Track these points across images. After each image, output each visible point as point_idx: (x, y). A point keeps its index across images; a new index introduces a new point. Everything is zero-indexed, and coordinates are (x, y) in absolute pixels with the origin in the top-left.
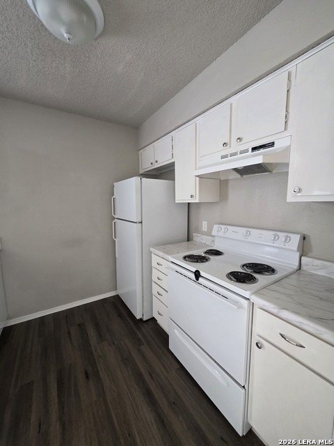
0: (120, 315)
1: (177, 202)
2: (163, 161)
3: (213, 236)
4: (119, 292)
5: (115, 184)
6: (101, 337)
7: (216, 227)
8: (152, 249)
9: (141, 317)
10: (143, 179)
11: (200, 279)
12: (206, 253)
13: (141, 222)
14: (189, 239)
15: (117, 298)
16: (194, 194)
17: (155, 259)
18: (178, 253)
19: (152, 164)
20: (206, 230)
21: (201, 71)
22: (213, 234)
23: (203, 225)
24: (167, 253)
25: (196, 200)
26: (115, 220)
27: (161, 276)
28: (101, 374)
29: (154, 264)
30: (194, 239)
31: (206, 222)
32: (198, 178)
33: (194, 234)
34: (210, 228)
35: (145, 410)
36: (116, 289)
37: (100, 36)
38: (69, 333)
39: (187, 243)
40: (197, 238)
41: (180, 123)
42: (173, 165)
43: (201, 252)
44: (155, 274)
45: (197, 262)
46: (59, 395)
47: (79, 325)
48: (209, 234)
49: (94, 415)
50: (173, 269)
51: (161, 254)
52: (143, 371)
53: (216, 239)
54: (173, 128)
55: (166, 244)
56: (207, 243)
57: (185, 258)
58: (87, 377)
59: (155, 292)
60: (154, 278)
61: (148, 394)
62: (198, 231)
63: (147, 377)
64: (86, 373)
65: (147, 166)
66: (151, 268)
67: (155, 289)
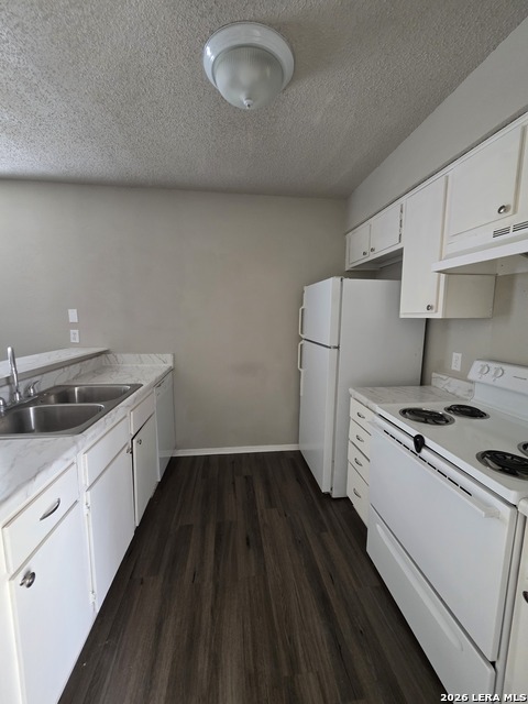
0: (299, 480)
1: (402, 316)
2: (383, 248)
3: (471, 382)
4: (302, 447)
5: (305, 288)
6: (270, 502)
7: (477, 365)
8: (351, 391)
9: (329, 490)
10: (344, 280)
11: (424, 451)
12: (449, 409)
13: (338, 348)
14: (423, 381)
15: (298, 454)
16: (433, 304)
17: (355, 407)
18: (394, 402)
19: (364, 254)
20: (459, 369)
21: (462, 79)
22: (470, 377)
23: (454, 359)
24: (375, 400)
25: (438, 315)
26: (302, 342)
27: (363, 435)
28: (265, 547)
29: (353, 415)
30: (433, 383)
31: (460, 355)
32: (443, 276)
33: (434, 375)
34: (467, 366)
35: (316, 620)
36: (298, 443)
37: (289, 84)
38: (234, 483)
39: (418, 388)
40: (439, 381)
41: (416, 181)
42: (399, 253)
43: (439, 407)
44: (354, 431)
45: (426, 422)
46: (215, 553)
47: (246, 477)
48: (462, 376)
49: (250, 592)
50: (380, 427)
51: (365, 400)
52: (320, 567)
53: (477, 388)
54: (404, 191)
55: (375, 386)
56: (459, 393)
57: (404, 412)
58: (248, 544)
59: (351, 459)
60: (352, 437)
61: (324, 600)
62: (443, 368)
63: (325, 579)
64: (247, 539)
65: (356, 258)
66: (348, 419)
67: (352, 454)
